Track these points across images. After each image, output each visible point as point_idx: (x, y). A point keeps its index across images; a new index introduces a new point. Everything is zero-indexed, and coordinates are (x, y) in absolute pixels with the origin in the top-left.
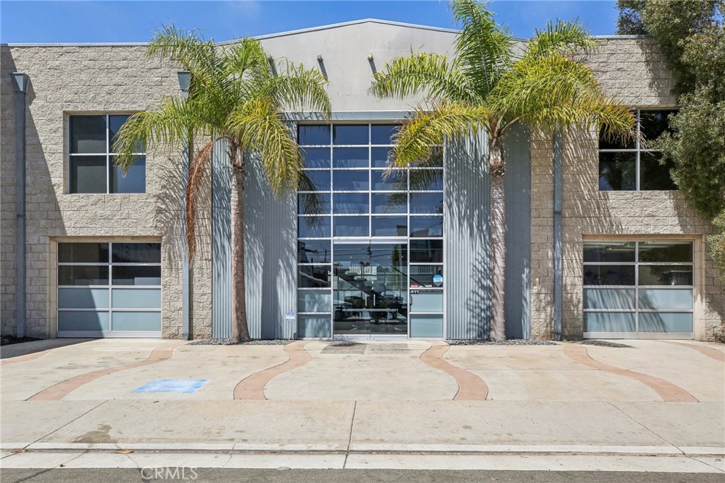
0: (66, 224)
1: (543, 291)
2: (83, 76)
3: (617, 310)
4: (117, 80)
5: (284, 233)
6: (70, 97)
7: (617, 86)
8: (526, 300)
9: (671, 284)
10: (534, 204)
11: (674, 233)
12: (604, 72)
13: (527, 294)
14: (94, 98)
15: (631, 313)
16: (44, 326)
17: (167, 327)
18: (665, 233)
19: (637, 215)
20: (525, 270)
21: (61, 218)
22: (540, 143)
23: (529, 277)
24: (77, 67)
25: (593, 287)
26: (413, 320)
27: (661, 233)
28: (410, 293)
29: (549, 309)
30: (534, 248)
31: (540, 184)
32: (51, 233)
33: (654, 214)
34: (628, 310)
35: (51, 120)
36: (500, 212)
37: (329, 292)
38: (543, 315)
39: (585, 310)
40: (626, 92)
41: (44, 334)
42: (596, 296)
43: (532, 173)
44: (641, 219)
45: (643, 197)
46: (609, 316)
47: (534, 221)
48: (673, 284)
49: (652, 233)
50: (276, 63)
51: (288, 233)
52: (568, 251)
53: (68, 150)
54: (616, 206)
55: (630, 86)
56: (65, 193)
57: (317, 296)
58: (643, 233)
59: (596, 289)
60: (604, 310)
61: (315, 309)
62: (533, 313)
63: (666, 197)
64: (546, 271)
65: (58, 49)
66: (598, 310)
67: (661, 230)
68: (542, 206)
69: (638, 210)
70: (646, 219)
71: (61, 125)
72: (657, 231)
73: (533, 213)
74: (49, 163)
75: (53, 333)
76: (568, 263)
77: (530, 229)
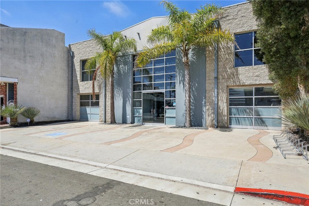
0: (80, 90)
1: (210, 108)
2: (84, 50)
3: (244, 116)
4: (90, 49)
5: (128, 90)
6: (81, 56)
7: (242, 24)
8: (204, 112)
9: (271, 106)
10: (207, 75)
11: (268, 83)
12: (236, 19)
13: (204, 109)
14: (86, 55)
15: (251, 118)
16: (76, 117)
17: (100, 119)
18: (264, 83)
19: (251, 76)
20: (204, 100)
21: (79, 89)
22: (209, 51)
23: (205, 103)
24: (83, 47)
25: (234, 107)
26: (166, 118)
27: (262, 83)
28: (165, 109)
29: (212, 115)
30: (207, 92)
31: (210, 67)
32: (77, 93)
33: (259, 75)
34: (249, 117)
35: (78, 63)
36: (187, 79)
37: (141, 109)
38: (210, 118)
39: (230, 116)
40: (245, 25)
41: (76, 120)
42: (235, 110)
43: (207, 63)
44: (252, 78)
45: (254, 68)
46: (241, 119)
47: (207, 82)
48: (272, 105)
49: (258, 83)
50: (127, 37)
51: (129, 90)
52: (221, 93)
53: (81, 70)
54: (241, 73)
55: (247, 22)
56: (80, 82)
57: (138, 110)
58: (254, 84)
59: (235, 108)
60: (238, 116)
61: (137, 114)
62: (207, 117)
63: (265, 68)
64: (212, 100)
65: (79, 43)
66: (236, 116)
67: (262, 82)
68: (211, 75)
69: (251, 74)
70: (255, 78)
71: (79, 64)
72: (260, 83)
73: (207, 79)
74: (77, 74)
75: (78, 119)
76: (221, 97)
77: (206, 85)
